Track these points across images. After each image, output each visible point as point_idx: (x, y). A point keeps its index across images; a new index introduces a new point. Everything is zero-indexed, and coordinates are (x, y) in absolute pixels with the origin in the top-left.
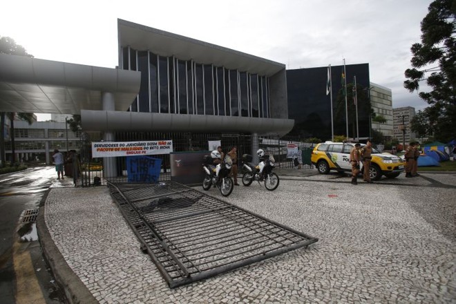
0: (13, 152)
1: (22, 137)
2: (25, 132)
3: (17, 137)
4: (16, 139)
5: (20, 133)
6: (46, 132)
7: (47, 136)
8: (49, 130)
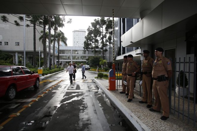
0: (59, 60)
1: (62, 54)
2: (63, 51)
3: (61, 54)
4: (60, 55)
5: (61, 52)
6: (72, 51)
7: (72, 54)
8: (73, 50)
